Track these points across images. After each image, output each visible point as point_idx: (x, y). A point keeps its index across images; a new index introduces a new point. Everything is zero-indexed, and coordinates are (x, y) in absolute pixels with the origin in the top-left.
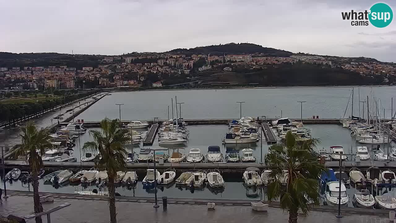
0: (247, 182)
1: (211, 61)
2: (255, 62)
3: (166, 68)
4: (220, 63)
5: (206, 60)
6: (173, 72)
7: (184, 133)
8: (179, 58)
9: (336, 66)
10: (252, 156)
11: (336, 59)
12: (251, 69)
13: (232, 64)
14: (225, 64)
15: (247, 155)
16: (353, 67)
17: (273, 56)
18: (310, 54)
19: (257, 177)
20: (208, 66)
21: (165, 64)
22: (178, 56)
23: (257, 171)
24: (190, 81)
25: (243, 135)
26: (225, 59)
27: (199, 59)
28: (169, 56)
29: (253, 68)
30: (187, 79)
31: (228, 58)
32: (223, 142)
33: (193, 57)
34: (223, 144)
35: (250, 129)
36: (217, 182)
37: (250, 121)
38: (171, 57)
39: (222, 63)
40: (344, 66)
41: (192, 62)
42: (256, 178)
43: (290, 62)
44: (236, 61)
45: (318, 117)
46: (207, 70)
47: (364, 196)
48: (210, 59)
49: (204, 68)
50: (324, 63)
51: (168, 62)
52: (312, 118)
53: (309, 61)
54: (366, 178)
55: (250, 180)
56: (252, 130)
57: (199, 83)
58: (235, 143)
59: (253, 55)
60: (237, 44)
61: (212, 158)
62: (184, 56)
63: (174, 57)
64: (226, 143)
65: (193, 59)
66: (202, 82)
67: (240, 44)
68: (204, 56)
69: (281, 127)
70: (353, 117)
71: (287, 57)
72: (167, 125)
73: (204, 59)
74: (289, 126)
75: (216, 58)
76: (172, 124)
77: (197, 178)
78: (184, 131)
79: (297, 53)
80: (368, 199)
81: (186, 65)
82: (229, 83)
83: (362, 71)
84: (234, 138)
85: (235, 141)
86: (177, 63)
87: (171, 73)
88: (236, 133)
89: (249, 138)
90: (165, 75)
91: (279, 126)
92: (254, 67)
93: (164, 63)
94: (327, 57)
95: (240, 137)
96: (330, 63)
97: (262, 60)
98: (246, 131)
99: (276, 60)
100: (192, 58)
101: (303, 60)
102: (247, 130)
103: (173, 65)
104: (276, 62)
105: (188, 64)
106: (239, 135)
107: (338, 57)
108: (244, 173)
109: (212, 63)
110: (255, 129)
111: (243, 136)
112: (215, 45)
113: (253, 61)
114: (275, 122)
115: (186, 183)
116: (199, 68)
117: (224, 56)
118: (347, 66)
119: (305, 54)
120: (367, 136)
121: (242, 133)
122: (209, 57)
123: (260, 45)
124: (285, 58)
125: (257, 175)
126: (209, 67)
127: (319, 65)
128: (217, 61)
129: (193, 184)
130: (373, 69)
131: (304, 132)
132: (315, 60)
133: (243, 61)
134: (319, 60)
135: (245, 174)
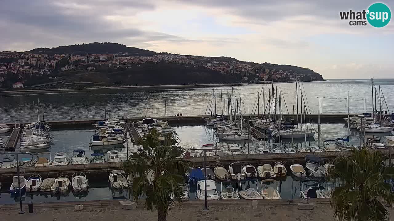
0: (113, 185)
1: (74, 61)
2: (119, 61)
3: (27, 68)
4: (83, 63)
5: (69, 60)
6: (34, 72)
7: (47, 136)
8: (41, 57)
9: (198, 65)
10: (118, 158)
11: (198, 58)
12: (115, 68)
13: (96, 64)
14: (88, 63)
15: (113, 157)
16: (215, 66)
17: (137, 55)
18: (173, 54)
19: (123, 179)
20: (72, 65)
21: (27, 64)
22: (40, 56)
23: (122, 174)
24: (52, 81)
25: (108, 136)
26: (89, 58)
27: (61, 58)
28: (31, 56)
29: (116, 67)
30: (50, 79)
31: (91, 57)
32: (90, 145)
33: (56, 57)
34: (90, 146)
35: (117, 130)
36: (80, 187)
37: (116, 122)
38: (33, 57)
39: (85, 62)
40: (206, 65)
41: (54, 62)
42: (122, 181)
43: (154, 61)
44: (100, 61)
45: (181, 115)
46: (70, 70)
47: (229, 194)
48: (74, 58)
49: (67, 68)
50: (187, 62)
51: (29, 61)
52: (176, 116)
53: (172, 60)
54: (229, 173)
55: (115, 183)
56: (118, 132)
57: (62, 83)
58: (102, 145)
59: (116, 54)
60: (101, 43)
61: (77, 162)
62: (46, 55)
63: (35, 56)
64: (93, 146)
65: (56, 59)
66: (65, 82)
67: (103, 43)
68: (67, 56)
69: (146, 126)
70: (216, 115)
71: (151, 56)
72: (30, 128)
73: (67, 58)
74: (154, 125)
75: (80, 57)
76: (35, 128)
77: (60, 183)
78: (47, 135)
79: (161, 53)
80: (232, 196)
81: (48, 65)
82: (93, 83)
83: (222, 70)
84: (101, 140)
85: (102, 143)
86: (39, 63)
87: (32, 73)
88: (103, 135)
89: (116, 139)
90: (26, 75)
91: (144, 126)
92: (118, 67)
93: (25, 63)
94: (189, 57)
95: (107, 139)
96: (193, 62)
97: (126, 59)
98: (112, 132)
99: (140, 60)
100: (54, 58)
101: (166, 59)
102: (114, 131)
103: (34, 65)
104: (140, 62)
105: (50, 64)
106: (105, 137)
107: (200, 56)
108: (110, 176)
109: (75, 63)
110: (121, 130)
111: (109, 138)
112: (78, 44)
113: (117, 60)
114: (140, 122)
115: (51, 190)
116: (62, 68)
117: (87, 55)
118: (209, 65)
119: (169, 53)
120: (229, 133)
121: (108, 134)
122: (72, 57)
123: (124, 45)
124: (148, 58)
125: (123, 177)
126: (72, 67)
127: (182, 64)
128: (80, 60)
129: (59, 190)
130: (233, 68)
131: (168, 132)
132: (178, 60)
133: (107, 61)
134: (182, 59)
135: (111, 178)
